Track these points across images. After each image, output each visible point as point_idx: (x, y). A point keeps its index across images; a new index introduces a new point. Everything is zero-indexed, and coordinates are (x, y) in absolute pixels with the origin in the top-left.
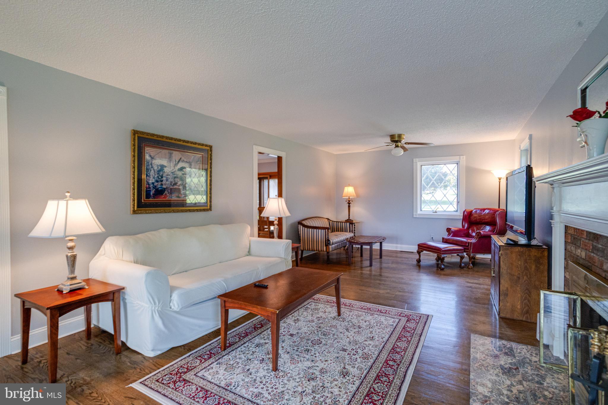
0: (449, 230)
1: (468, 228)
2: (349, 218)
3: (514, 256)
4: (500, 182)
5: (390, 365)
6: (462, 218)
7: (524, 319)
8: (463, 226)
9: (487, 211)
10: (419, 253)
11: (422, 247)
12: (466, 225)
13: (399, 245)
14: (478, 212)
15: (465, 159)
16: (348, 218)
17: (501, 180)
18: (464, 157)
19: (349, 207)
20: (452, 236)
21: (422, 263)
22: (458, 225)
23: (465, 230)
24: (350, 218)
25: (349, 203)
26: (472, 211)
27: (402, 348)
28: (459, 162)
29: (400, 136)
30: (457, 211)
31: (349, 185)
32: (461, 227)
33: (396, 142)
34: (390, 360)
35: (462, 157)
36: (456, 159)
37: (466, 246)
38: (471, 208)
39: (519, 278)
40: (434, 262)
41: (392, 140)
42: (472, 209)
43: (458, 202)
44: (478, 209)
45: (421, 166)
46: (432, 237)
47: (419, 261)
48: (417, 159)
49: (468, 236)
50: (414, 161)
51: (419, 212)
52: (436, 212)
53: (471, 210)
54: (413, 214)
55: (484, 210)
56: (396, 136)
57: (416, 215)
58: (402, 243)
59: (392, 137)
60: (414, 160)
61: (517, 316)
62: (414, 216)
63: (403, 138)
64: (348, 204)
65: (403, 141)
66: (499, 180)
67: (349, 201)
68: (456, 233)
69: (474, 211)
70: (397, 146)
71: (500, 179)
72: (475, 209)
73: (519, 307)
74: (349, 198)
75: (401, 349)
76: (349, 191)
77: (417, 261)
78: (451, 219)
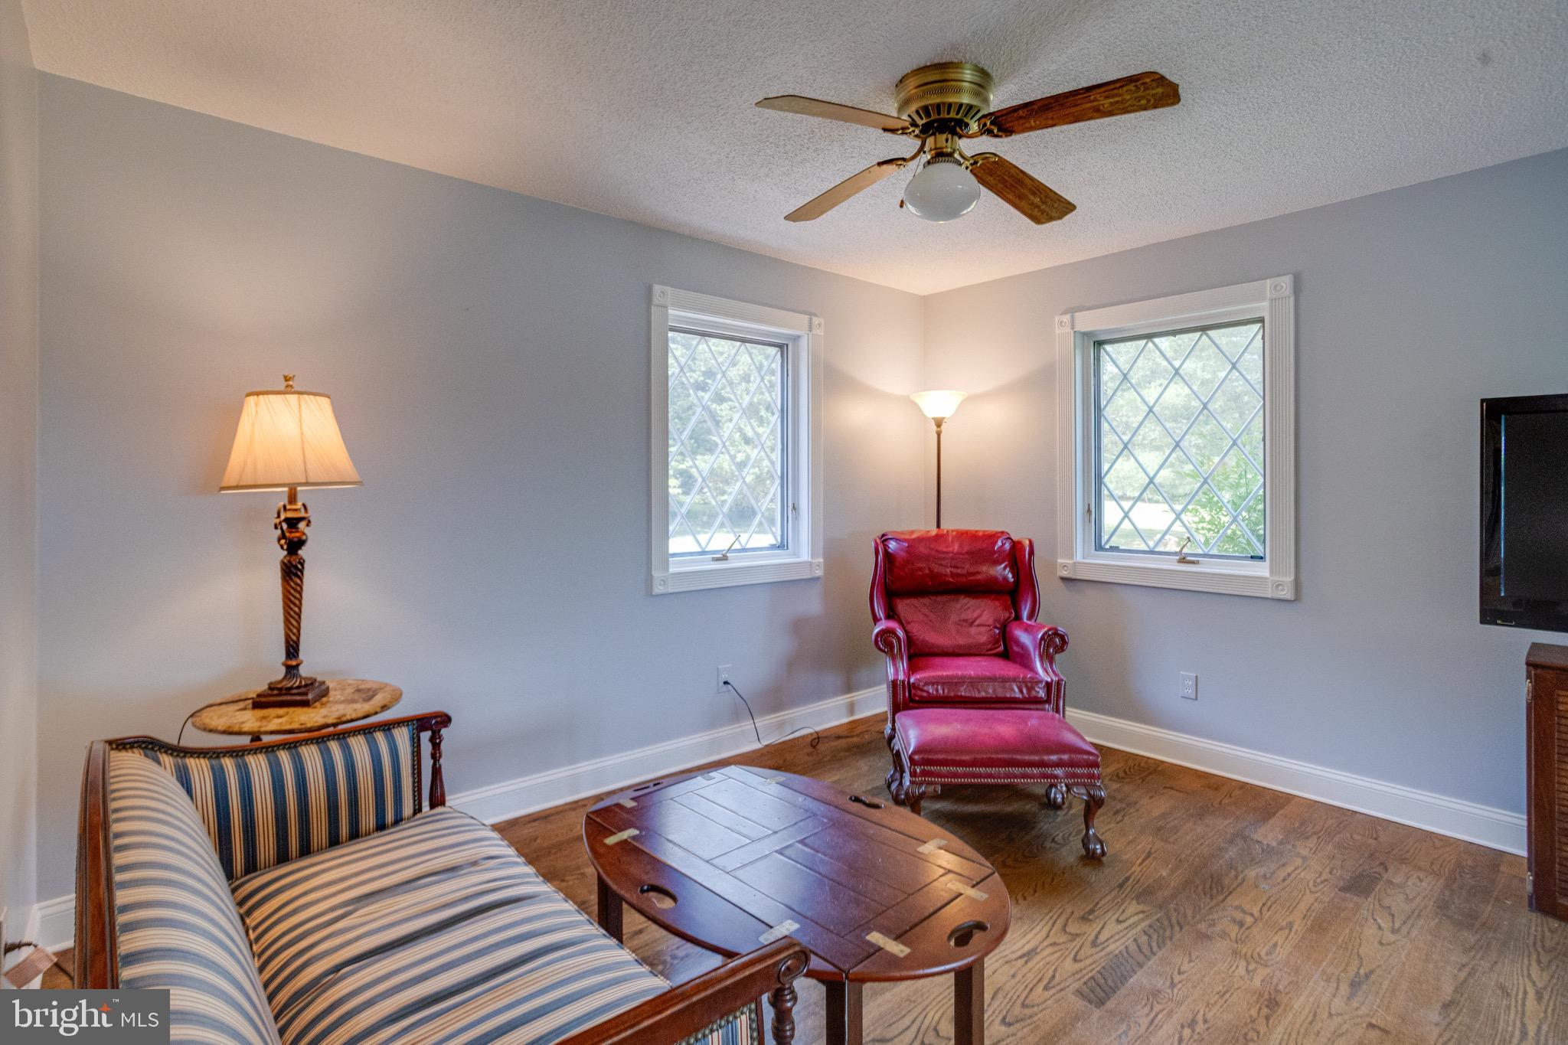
2: (291, 670)
4: (939, 435)
13: (585, 767)
15: (822, 332)
16: (282, 674)
17: (943, 428)
18: (822, 321)
24: (302, 672)
25: (294, 546)
28: (798, 339)
30: (783, 546)
31: (288, 386)
35: (815, 321)
43: (791, 510)
46: (724, 677)
48: (669, 290)
50: (657, 299)
52: (724, 558)
54: (649, 578)
57: (664, 581)
58: (596, 752)
60: (657, 289)
62: (658, 589)
66: (935, 428)
67: (293, 523)
71: (939, 423)
74: (292, 498)
78: (786, 586)
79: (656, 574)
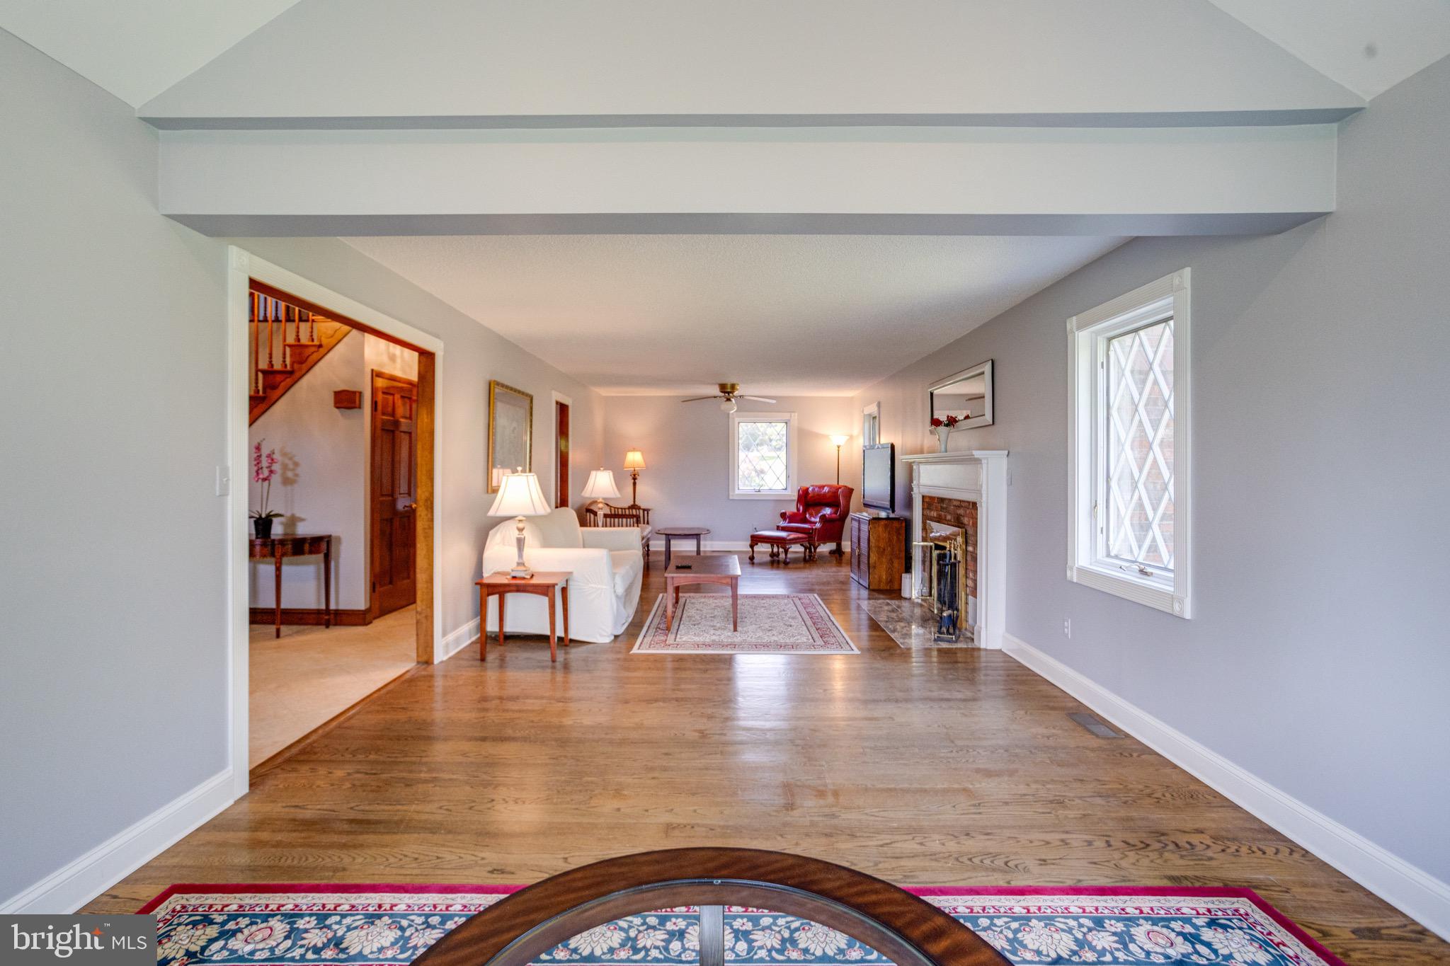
0: (783, 516)
1: (805, 512)
2: (634, 502)
3: (880, 529)
4: (838, 451)
6: (796, 498)
7: (888, 588)
8: (798, 510)
9: (826, 489)
10: (752, 547)
11: (756, 540)
12: (801, 508)
14: (816, 489)
15: (796, 417)
16: (632, 503)
17: (839, 449)
18: (796, 414)
19: (635, 484)
20: (789, 523)
21: (755, 561)
22: (792, 508)
23: (801, 514)
24: (636, 503)
25: (635, 479)
26: (808, 489)
28: (789, 420)
29: (733, 386)
30: (786, 489)
31: (634, 450)
32: (795, 511)
33: (729, 393)
35: (793, 414)
36: (786, 416)
37: (810, 533)
38: (806, 484)
39: (884, 550)
40: (769, 558)
41: (723, 390)
42: (808, 486)
43: (788, 477)
44: (816, 486)
45: (739, 423)
47: (752, 558)
49: (805, 521)
50: (731, 416)
51: (737, 492)
52: (759, 491)
53: (805, 488)
54: (728, 495)
55: (823, 487)
56: (729, 386)
57: (733, 495)
59: (723, 387)
61: (883, 586)
62: (731, 498)
63: (737, 390)
64: (633, 481)
65: (736, 393)
66: (837, 448)
67: (634, 475)
68: (792, 518)
69: (810, 489)
70: (729, 400)
71: (839, 447)
72: (812, 486)
73: (884, 577)
74: (635, 471)
76: (635, 458)
77: (750, 558)
78: (779, 501)
79: (731, 493)
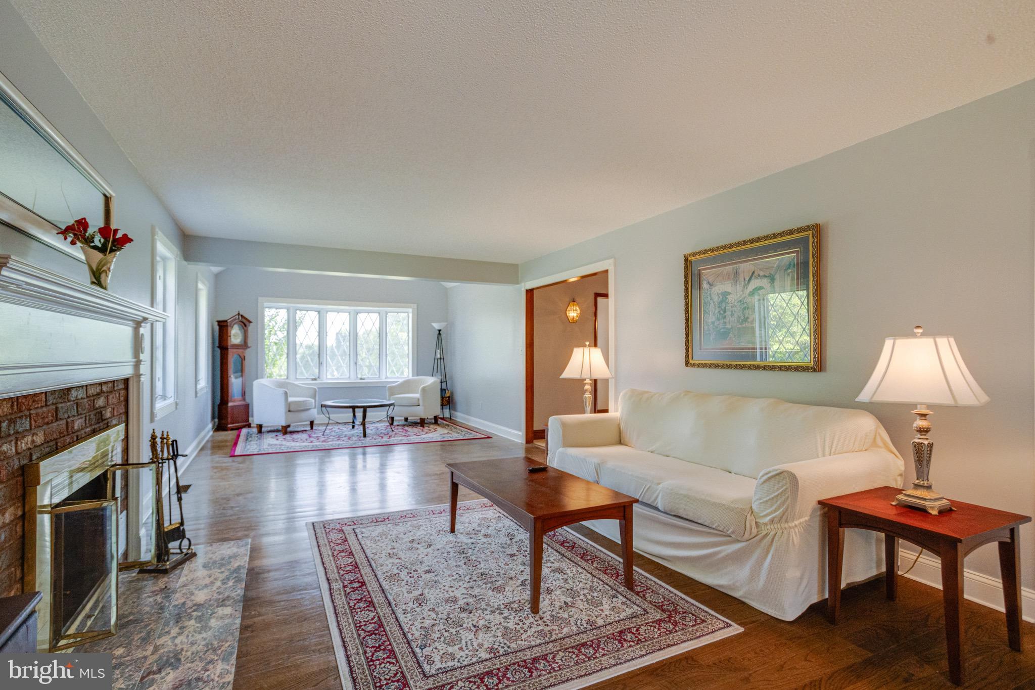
5: (355, 582)
27: (359, 610)
34: (360, 587)
75: (360, 608)
